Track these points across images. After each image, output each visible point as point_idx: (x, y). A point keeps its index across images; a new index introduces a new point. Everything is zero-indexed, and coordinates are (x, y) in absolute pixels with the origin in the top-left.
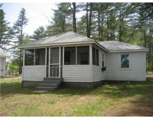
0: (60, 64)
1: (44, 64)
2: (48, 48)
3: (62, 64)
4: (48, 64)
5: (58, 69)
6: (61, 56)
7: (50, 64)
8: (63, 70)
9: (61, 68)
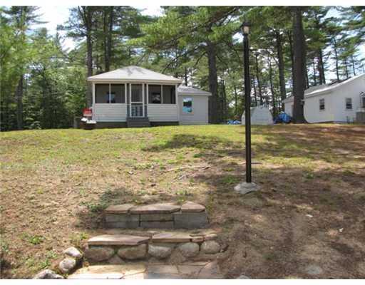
0: (143, 102)
1: (124, 102)
2: (128, 85)
3: (146, 103)
4: (128, 102)
5: (141, 108)
6: (145, 94)
7: (131, 102)
8: (148, 108)
9: (146, 107)
